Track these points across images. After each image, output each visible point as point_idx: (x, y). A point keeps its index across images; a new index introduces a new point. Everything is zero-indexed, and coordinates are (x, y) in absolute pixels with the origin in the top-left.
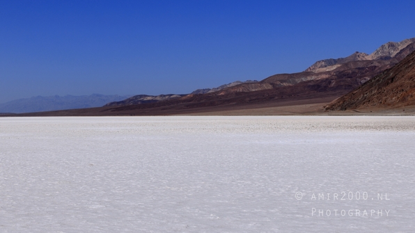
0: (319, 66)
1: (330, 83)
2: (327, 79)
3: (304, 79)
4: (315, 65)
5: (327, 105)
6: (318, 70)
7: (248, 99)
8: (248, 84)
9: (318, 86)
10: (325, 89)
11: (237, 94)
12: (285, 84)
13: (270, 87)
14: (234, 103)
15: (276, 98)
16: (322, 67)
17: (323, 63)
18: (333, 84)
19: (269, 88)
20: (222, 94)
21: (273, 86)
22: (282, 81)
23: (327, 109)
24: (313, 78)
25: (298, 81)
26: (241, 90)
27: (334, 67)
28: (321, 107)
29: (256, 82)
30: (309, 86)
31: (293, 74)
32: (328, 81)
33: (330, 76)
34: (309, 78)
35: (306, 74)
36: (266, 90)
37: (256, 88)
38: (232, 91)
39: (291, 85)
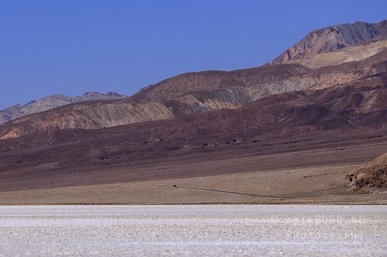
0: (319, 44)
1: (359, 99)
2: (348, 88)
3: (273, 89)
4: (307, 42)
5: (361, 170)
6: (316, 60)
7: (95, 152)
8: (93, 103)
9: (322, 110)
10: (343, 119)
11: (60, 135)
12: (212, 105)
13: (165, 114)
14: (52, 166)
15: (187, 147)
16: (327, 48)
17: (333, 37)
18: (369, 105)
19: (162, 117)
20: (12, 135)
21: (175, 111)
22: (203, 96)
23: (361, 184)
24: (304, 84)
25: (255, 93)
26: (72, 125)
27: (372, 50)
28: (341, 179)
29: (114, 99)
30: (292, 110)
31: (238, 73)
32: (354, 94)
33: (358, 77)
34: (290, 86)
35: (281, 71)
36: (154, 124)
37: (119, 117)
38: (44, 125)
39: (232, 107)
